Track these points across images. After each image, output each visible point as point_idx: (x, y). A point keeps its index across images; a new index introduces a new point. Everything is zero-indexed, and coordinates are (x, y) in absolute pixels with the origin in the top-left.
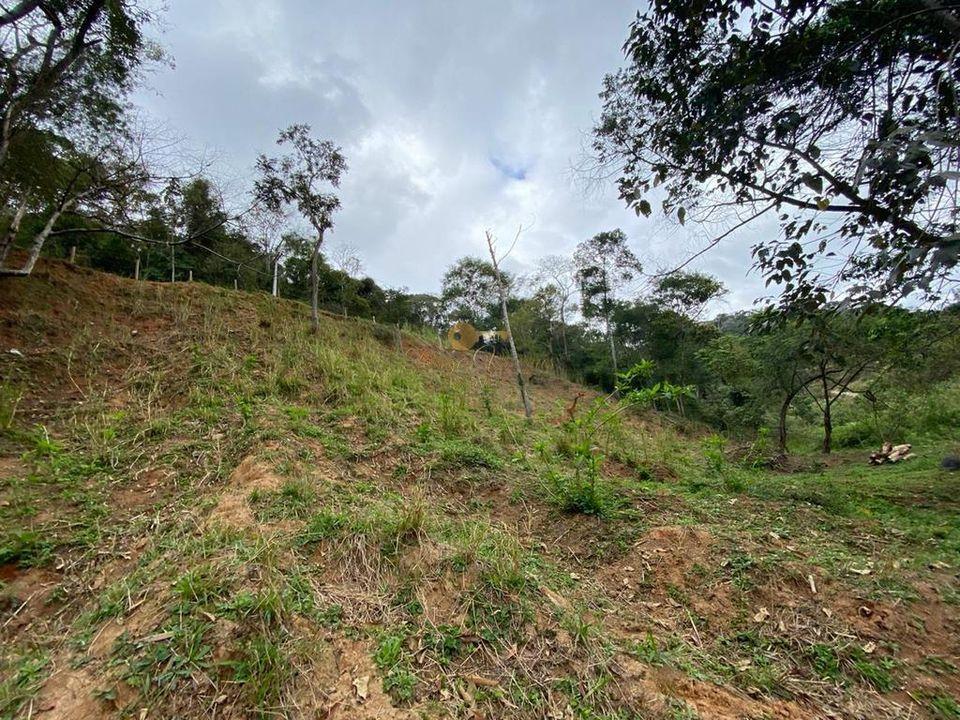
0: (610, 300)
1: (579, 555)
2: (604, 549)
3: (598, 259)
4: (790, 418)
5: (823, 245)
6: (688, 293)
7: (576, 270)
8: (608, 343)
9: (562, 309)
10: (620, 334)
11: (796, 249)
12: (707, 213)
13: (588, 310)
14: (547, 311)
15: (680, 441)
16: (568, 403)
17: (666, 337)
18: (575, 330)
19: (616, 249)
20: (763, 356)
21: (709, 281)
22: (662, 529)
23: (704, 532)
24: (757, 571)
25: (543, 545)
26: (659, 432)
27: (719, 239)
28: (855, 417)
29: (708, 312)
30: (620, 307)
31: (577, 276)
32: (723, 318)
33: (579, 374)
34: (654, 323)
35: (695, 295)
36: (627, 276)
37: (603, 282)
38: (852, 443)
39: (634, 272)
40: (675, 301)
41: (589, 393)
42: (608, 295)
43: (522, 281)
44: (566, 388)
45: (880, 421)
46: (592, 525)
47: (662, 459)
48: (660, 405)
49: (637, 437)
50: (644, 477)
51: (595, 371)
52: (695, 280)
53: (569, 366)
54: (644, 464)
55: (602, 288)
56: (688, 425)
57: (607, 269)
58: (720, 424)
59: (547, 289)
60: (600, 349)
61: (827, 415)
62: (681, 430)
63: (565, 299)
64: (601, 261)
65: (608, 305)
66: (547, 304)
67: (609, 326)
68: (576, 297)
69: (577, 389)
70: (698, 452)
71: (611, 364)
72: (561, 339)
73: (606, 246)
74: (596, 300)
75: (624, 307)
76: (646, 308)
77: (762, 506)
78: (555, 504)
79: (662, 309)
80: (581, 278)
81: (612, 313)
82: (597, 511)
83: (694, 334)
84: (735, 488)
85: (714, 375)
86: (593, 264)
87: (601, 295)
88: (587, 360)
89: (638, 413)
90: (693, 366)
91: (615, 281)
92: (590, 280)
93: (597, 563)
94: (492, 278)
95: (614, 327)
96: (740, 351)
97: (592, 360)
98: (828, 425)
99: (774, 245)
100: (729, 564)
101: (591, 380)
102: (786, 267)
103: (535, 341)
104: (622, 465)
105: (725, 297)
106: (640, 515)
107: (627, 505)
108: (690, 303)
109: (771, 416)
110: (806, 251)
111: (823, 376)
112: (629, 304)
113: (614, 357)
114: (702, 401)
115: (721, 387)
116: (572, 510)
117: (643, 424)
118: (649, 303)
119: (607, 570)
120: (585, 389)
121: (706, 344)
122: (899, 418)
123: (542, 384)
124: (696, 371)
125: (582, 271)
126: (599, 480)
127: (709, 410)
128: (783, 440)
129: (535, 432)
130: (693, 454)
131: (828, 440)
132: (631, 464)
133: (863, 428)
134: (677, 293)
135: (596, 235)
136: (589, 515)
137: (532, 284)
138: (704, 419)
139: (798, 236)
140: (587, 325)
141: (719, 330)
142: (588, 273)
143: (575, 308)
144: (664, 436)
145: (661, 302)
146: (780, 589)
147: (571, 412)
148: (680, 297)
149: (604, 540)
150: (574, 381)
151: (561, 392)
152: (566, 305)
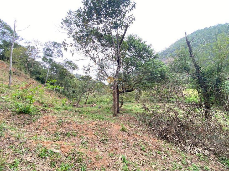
0: (52, 60)
1: (19, 124)
2: (28, 122)
3: (52, 48)
4: (82, 97)
5: (93, 70)
6: (72, 67)
7: (44, 47)
8: (47, 70)
9: (35, 55)
10: (52, 69)
11: (89, 69)
12: (80, 53)
13: (44, 59)
14: (29, 53)
15: (58, 99)
16: (27, 84)
17: (63, 74)
18: (37, 63)
19: (58, 48)
20: (81, 84)
21: (77, 66)
22: (46, 116)
23: (55, 116)
24: (63, 122)
25: (8, 121)
26: (53, 96)
27: (80, 60)
28: (91, 99)
29: (74, 72)
30: (54, 63)
31: (44, 49)
32: (77, 74)
33: (34, 76)
34: (61, 70)
35: (73, 68)
36: (59, 56)
37: (52, 54)
38: (90, 103)
39: (61, 56)
40: (68, 67)
41: (36, 82)
42: (52, 58)
43: (22, 39)
44: (28, 79)
45: (94, 100)
46: (26, 116)
47: (51, 103)
48: (56, 90)
49: (47, 97)
50: (45, 106)
51: (40, 77)
52: (74, 64)
53: (31, 73)
54: (46, 103)
55: (51, 56)
56: (61, 96)
57: (54, 51)
58: (68, 97)
59: (32, 47)
60: (44, 71)
61: (87, 97)
62: (59, 97)
63: (38, 53)
64: (53, 49)
65: (51, 61)
66: (30, 51)
67: (49, 66)
68: (42, 54)
69: (32, 80)
70: (61, 102)
71: (46, 76)
72: (31, 64)
73: (56, 46)
74: (48, 58)
75: (55, 63)
76: (61, 66)
77: (69, 112)
78: (15, 111)
79: (65, 68)
80: (45, 50)
81: (51, 63)
82: (29, 113)
83: (70, 76)
84: (66, 109)
85: (71, 86)
86: (50, 48)
87: (50, 57)
88: (38, 73)
89: (49, 91)
90: (67, 83)
91: (55, 56)
92: (48, 52)
93: (25, 125)
94: (9, 32)
95: (50, 67)
96: (78, 82)
97: (40, 73)
98: (87, 100)
99: (87, 67)
100: (58, 122)
101: (38, 79)
102: (87, 71)
103: (21, 61)
104: (40, 103)
105: (78, 70)
106: (41, 114)
107: (38, 112)
108: (71, 69)
109: (78, 97)
110: (90, 70)
111: (89, 91)
112: (57, 63)
113: (47, 75)
114: (66, 91)
115: (71, 89)
116: (21, 112)
117: (50, 94)
118: (62, 65)
119: (28, 126)
120: (35, 81)
121: (72, 79)
122: (97, 100)
123: (18, 75)
124: (67, 84)
125: (46, 48)
126: (32, 106)
127: (67, 93)
128: (79, 102)
129: (11, 90)
130: (60, 102)
131: (86, 102)
132: (42, 103)
133: (92, 101)
134: (69, 66)
135: (54, 41)
136: (26, 114)
137: (26, 43)
138: (65, 95)
139: (90, 67)
140: (42, 63)
141: (75, 77)
142: (48, 50)
143: (40, 57)
144: (54, 97)
145: (65, 66)
146: (66, 125)
147: (27, 87)
148: (70, 67)
149: (29, 119)
150: (32, 78)
151: (25, 79)
152: (37, 55)
